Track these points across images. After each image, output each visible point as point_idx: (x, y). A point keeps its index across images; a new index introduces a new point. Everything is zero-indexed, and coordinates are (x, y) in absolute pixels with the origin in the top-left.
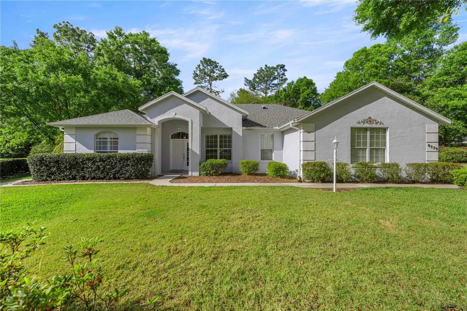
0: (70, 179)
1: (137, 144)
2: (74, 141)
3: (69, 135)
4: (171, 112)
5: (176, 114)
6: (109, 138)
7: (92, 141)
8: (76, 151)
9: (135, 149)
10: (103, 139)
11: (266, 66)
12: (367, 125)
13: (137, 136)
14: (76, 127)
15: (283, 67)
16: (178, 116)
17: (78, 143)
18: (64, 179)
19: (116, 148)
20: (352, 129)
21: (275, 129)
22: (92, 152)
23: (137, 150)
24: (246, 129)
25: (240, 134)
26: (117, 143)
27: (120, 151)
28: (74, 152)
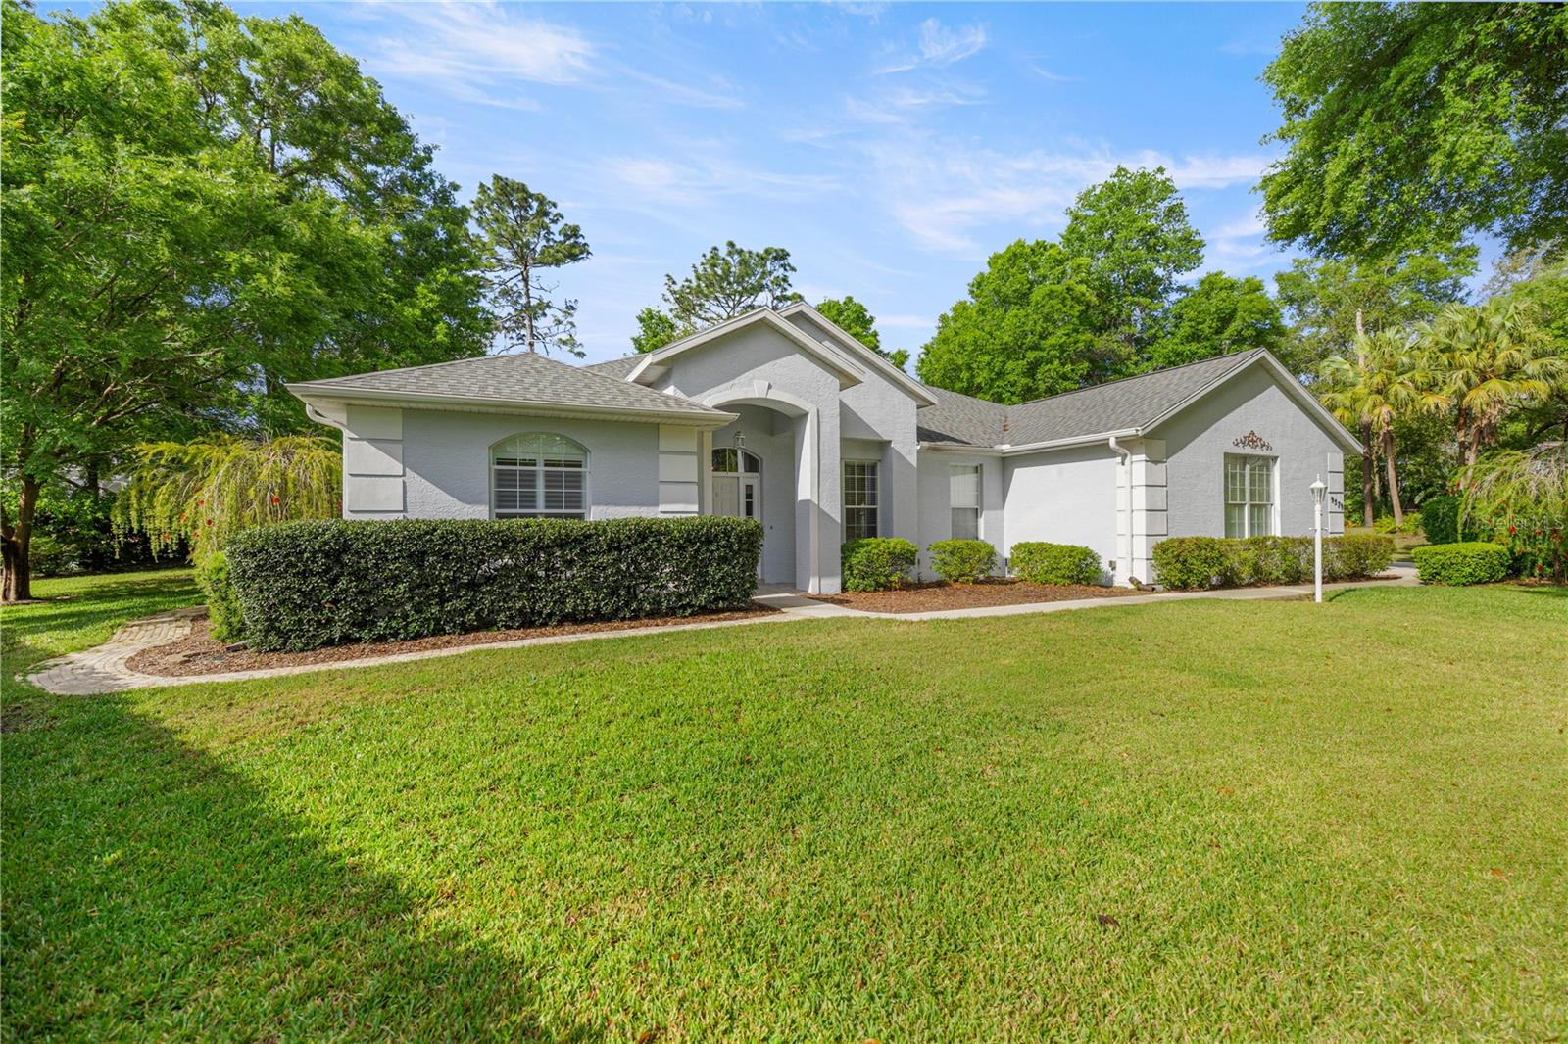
0: (466, 629)
1: (662, 487)
2: (398, 468)
3: (371, 440)
4: (753, 378)
5: (770, 387)
6: (540, 461)
7: (480, 470)
8: (405, 510)
9: (656, 505)
10: (524, 463)
11: (731, 244)
12: (1248, 450)
13: (661, 456)
14: (404, 409)
15: (781, 256)
16: (774, 395)
17: (414, 479)
18: (438, 631)
19: (576, 500)
20: (1226, 455)
21: (997, 452)
22: (481, 513)
23: (662, 508)
24: (929, 448)
25: (913, 460)
26: (576, 480)
27: (596, 514)
28: (400, 516)
